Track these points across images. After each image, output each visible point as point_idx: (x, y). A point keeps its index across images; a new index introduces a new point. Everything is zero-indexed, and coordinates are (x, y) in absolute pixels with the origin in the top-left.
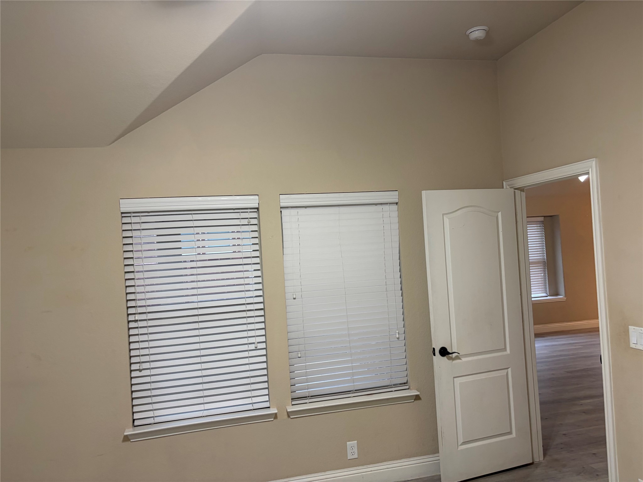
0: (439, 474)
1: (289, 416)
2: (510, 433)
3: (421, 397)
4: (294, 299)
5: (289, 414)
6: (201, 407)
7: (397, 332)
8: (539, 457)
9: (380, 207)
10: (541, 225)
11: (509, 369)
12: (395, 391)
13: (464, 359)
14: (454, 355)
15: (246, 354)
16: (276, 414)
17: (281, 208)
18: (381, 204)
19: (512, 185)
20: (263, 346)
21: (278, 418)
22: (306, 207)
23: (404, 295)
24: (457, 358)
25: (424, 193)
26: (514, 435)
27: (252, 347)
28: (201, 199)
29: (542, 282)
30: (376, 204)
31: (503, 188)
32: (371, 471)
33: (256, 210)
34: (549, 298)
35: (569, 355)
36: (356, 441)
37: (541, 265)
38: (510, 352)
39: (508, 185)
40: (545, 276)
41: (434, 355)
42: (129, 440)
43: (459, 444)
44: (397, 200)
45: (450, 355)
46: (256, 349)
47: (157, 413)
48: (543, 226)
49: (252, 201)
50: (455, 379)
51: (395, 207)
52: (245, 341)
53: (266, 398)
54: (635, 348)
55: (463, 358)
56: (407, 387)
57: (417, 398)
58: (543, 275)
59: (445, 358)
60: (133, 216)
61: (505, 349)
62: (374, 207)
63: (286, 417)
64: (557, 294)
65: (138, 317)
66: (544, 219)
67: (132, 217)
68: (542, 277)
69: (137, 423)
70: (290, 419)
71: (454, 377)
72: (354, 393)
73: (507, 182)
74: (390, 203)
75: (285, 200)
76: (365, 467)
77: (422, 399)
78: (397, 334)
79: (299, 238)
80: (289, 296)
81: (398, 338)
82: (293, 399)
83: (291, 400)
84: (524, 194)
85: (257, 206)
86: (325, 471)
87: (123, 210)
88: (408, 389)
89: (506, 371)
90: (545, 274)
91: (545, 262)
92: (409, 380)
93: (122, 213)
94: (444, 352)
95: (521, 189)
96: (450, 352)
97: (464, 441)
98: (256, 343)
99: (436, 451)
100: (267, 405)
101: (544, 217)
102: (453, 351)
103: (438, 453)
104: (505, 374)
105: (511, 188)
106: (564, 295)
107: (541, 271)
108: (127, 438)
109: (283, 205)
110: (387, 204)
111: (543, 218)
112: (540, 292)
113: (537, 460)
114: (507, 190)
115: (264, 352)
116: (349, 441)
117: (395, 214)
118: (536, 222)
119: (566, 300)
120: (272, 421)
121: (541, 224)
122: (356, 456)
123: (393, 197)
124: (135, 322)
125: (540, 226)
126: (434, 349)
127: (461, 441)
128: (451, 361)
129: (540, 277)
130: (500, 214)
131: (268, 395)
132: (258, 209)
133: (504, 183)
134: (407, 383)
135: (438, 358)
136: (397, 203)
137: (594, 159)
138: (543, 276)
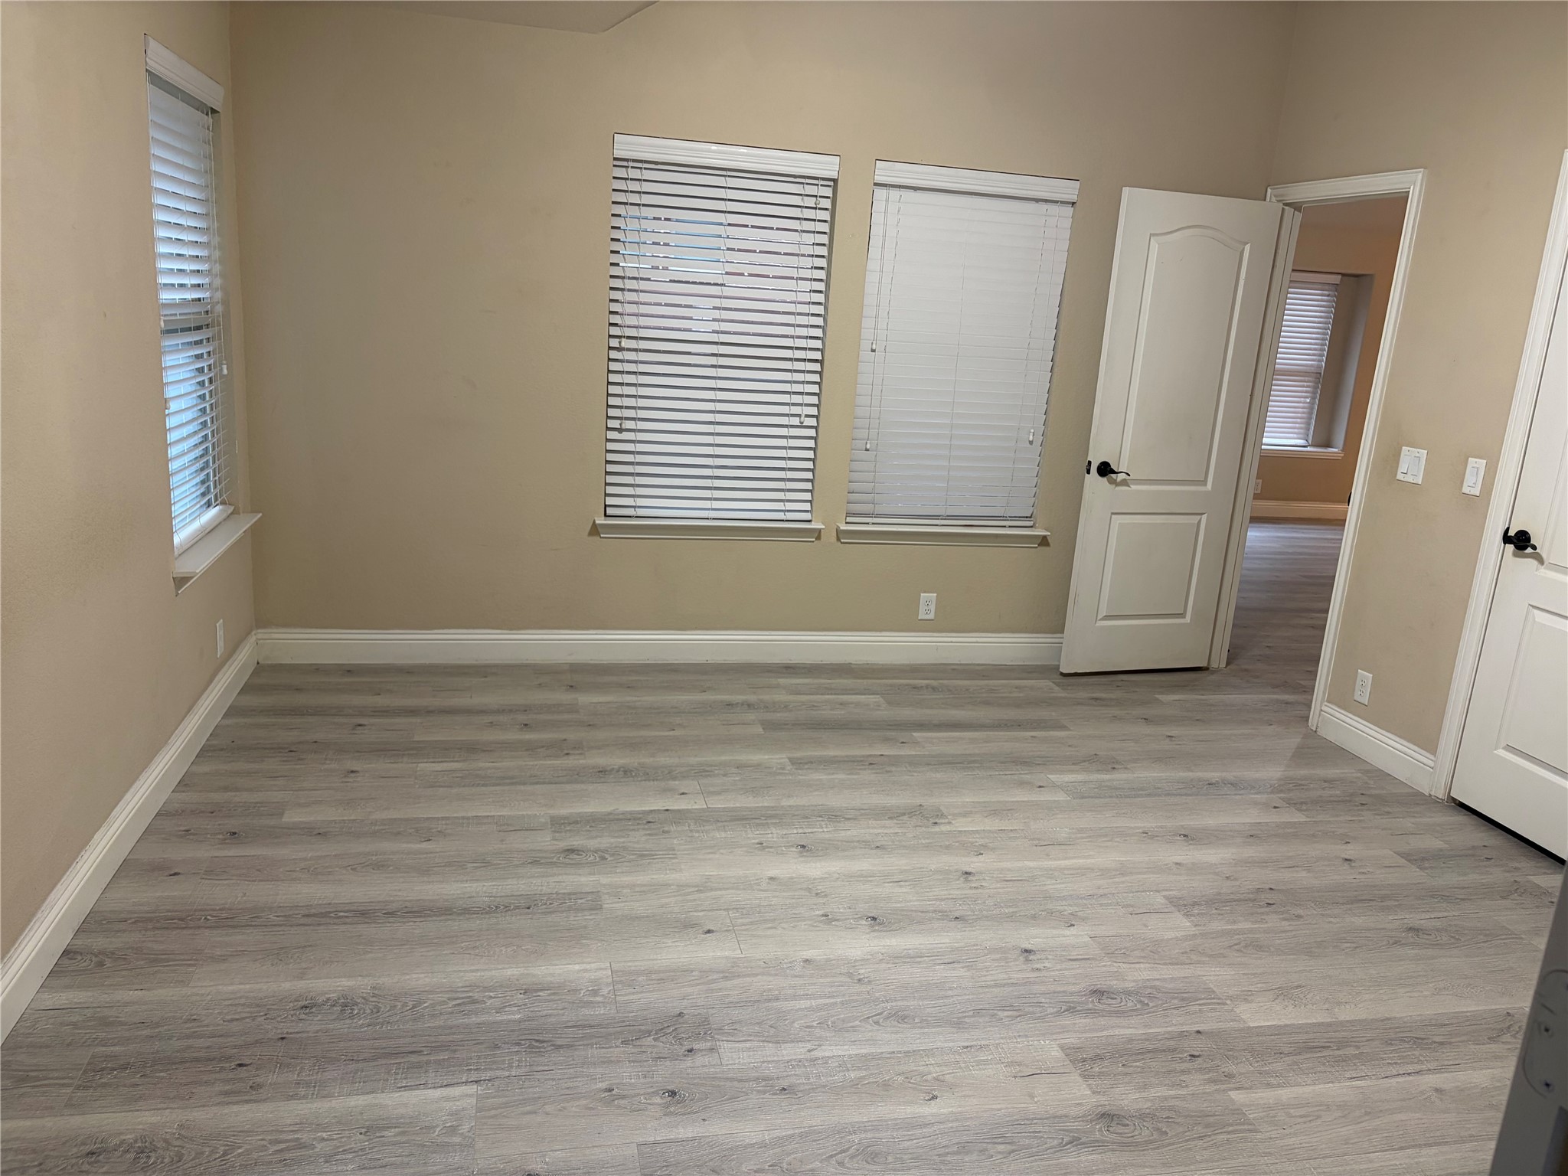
0: (1057, 663)
1: (838, 539)
2: (1182, 615)
3: (1050, 541)
4: (873, 351)
5: (840, 534)
6: (707, 504)
7: (1032, 431)
8: (1219, 661)
9: (1044, 207)
10: (1330, 293)
11: (1203, 516)
12: (1010, 527)
13: (1134, 487)
14: (1122, 476)
15: (783, 431)
16: (820, 530)
17: (875, 184)
18: (1046, 201)
19: (1282, 196)
20: (813, 422)
21: (822, 540)
22: (915, 189)
23: (1056, 370)
24: (1124, 483)
25: (1126, 190)
26: (1188, 619)
27: (796, 421)
28: (745, 151)
29: (1303, 415)
30: (1037, 200)
31: (1265, 200)
32: (952, 642)
33: (831, 183)
34: (1309, 449)
35: (1316, 554)
36: (935, 595)
37: (1310, 379)
38: (1212, 488)
39: (1275, 196)
40: (1312, 404)
41: (1088, 472)
42: (598, 534)
43: (1099, 617)
44: (1074, 198)
45: (1113, 476)
46: (802, 426)
47: (641, 502)
48: (1335, 296)
49: (828, 167)
50: (1113, 516)
51: (1070, 210)
52: (785, 410)
53: (807, 506)
54: (1403, 479)
55: (1132, 484)
56: (1031, 523)
57: (1044, 541)
58: (1308, 400)
59: (1105, 480)
60: (632, 167)
61: (1204, 482)
62: (1032, 205)
63: (834, 539)
64: (1328, 445)
65: (625, 343)
66: (1342, 280)
67: (630, 169)
68: (1306, 405)
69: (609, 511)
70: (839, 543)
71: (1113, 514)
72: (945, 519)
73: (1274, 189)
74: (1062, 202)
75: (885, 172)
76: (944, 634)
77: (1051, 544)
78: (1031, 434)
79: (895, 243)
80: (866, 345)
81: (1031, 443)
82: (848, 514)
83: (845, 515)
84: (1299, 216)
85: (834, 175)
86: (881, 631)
87: (618, 154)
88: (1032, 527)
89: (1199, 517)
90: (1313, 398)
91: (1320, 373)
92: (1034, 513)
93: (615, 159)
94: (1105, 469)
95: (1297, 207)
96: (1116, 471)
97: (1108, 614)
98: (803, 416)
99: (1060, 629)
100: (807, 516)
101: (1343, 275)
102: (1120, 470)
103: (1062, 632)
104: (1196, 522)
105: (1278, 201)
106: (1341, 448)
107: (1306, 392)
108: (595, 530)
109: (878, 179)
110: (1057, 202)
111: (1340, 277)
112: (1295, 436)
113: (1214, 665)
114: (1271, 205)
115: (812, 433)
116: (925, 592)
117: (1068, 223)
118: (1323, 285)
119: (1342, 457)
120: (813, 542)
121: (1331, 291)
122: (931, 616)
123: (1069, 190)
124: (619, 351)
125: (1328, 296)
126: (1090, 462)
127: (1103, 613)
128: (1114, 486)
129: (1301, 405)
130: (1248, 247)
131: (810, 502)
132: (835, 181)
133: (1269, 190)
134: (1031, 517)
135: (1093, 479)
136: (1073, 204)
137: (1422, 170)
138: (1309, 403)
